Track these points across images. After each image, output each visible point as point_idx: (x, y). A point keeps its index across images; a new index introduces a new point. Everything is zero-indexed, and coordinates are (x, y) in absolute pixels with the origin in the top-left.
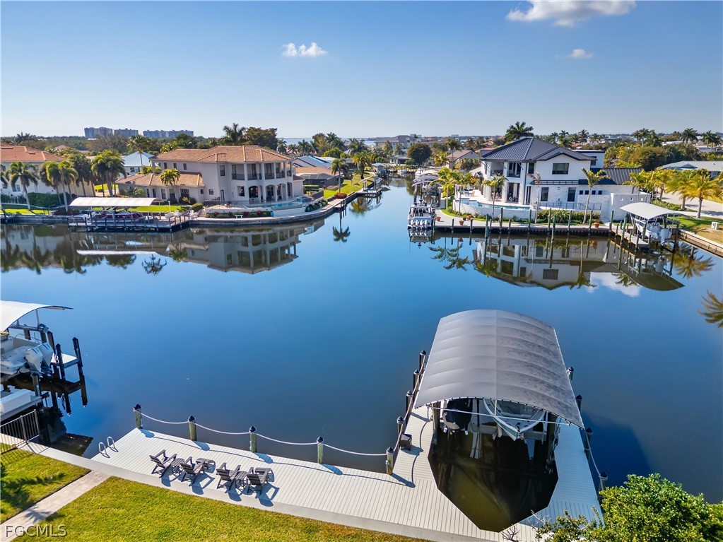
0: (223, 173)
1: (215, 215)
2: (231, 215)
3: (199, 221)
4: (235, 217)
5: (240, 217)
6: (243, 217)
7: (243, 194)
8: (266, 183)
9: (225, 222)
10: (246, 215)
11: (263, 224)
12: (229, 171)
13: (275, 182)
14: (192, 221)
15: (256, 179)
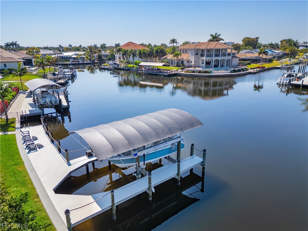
0: (197, 54)
1: (188, 71)
2: (193, 72)
3: (180, 73)
4: (195, 73)
5: (197, 73)
6: (198, 73)
7: (203, 63)
8: (214, 58)
9: (190, 74)
10: (200, 72)
11: (205, 76)
12: (200, 53)
13: (220, 58)
14: (178, 73)
15: (211, 57)
